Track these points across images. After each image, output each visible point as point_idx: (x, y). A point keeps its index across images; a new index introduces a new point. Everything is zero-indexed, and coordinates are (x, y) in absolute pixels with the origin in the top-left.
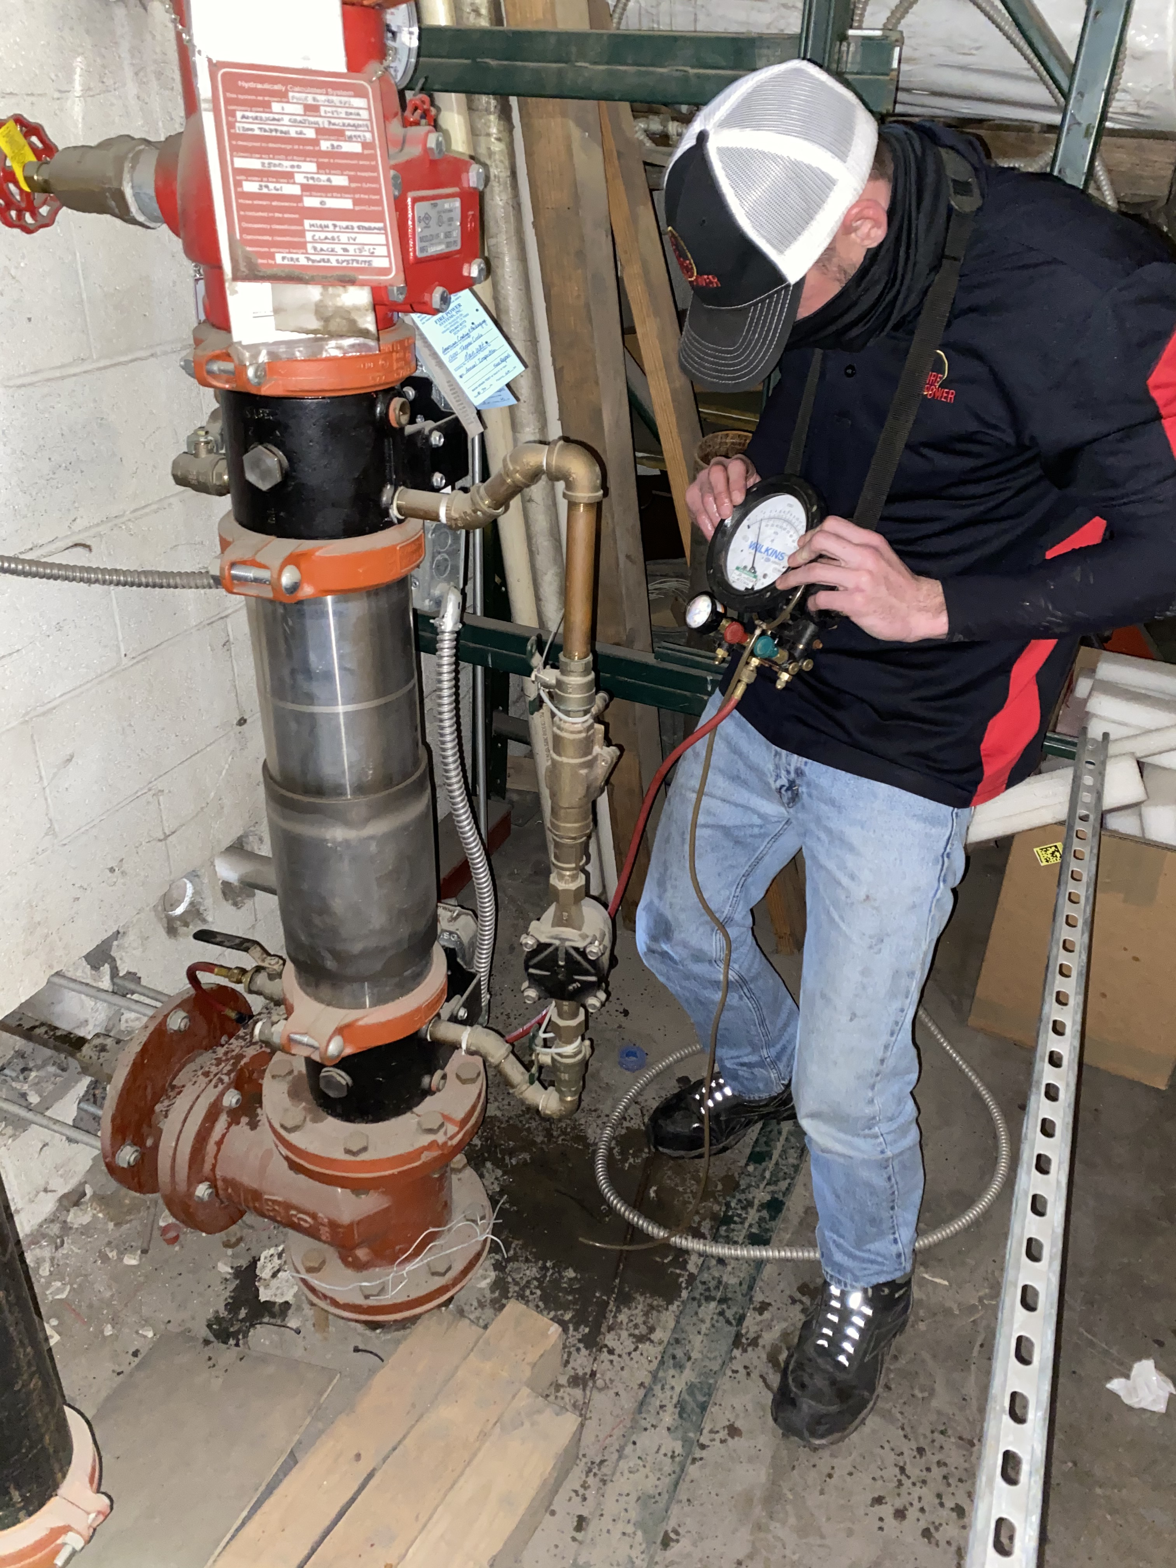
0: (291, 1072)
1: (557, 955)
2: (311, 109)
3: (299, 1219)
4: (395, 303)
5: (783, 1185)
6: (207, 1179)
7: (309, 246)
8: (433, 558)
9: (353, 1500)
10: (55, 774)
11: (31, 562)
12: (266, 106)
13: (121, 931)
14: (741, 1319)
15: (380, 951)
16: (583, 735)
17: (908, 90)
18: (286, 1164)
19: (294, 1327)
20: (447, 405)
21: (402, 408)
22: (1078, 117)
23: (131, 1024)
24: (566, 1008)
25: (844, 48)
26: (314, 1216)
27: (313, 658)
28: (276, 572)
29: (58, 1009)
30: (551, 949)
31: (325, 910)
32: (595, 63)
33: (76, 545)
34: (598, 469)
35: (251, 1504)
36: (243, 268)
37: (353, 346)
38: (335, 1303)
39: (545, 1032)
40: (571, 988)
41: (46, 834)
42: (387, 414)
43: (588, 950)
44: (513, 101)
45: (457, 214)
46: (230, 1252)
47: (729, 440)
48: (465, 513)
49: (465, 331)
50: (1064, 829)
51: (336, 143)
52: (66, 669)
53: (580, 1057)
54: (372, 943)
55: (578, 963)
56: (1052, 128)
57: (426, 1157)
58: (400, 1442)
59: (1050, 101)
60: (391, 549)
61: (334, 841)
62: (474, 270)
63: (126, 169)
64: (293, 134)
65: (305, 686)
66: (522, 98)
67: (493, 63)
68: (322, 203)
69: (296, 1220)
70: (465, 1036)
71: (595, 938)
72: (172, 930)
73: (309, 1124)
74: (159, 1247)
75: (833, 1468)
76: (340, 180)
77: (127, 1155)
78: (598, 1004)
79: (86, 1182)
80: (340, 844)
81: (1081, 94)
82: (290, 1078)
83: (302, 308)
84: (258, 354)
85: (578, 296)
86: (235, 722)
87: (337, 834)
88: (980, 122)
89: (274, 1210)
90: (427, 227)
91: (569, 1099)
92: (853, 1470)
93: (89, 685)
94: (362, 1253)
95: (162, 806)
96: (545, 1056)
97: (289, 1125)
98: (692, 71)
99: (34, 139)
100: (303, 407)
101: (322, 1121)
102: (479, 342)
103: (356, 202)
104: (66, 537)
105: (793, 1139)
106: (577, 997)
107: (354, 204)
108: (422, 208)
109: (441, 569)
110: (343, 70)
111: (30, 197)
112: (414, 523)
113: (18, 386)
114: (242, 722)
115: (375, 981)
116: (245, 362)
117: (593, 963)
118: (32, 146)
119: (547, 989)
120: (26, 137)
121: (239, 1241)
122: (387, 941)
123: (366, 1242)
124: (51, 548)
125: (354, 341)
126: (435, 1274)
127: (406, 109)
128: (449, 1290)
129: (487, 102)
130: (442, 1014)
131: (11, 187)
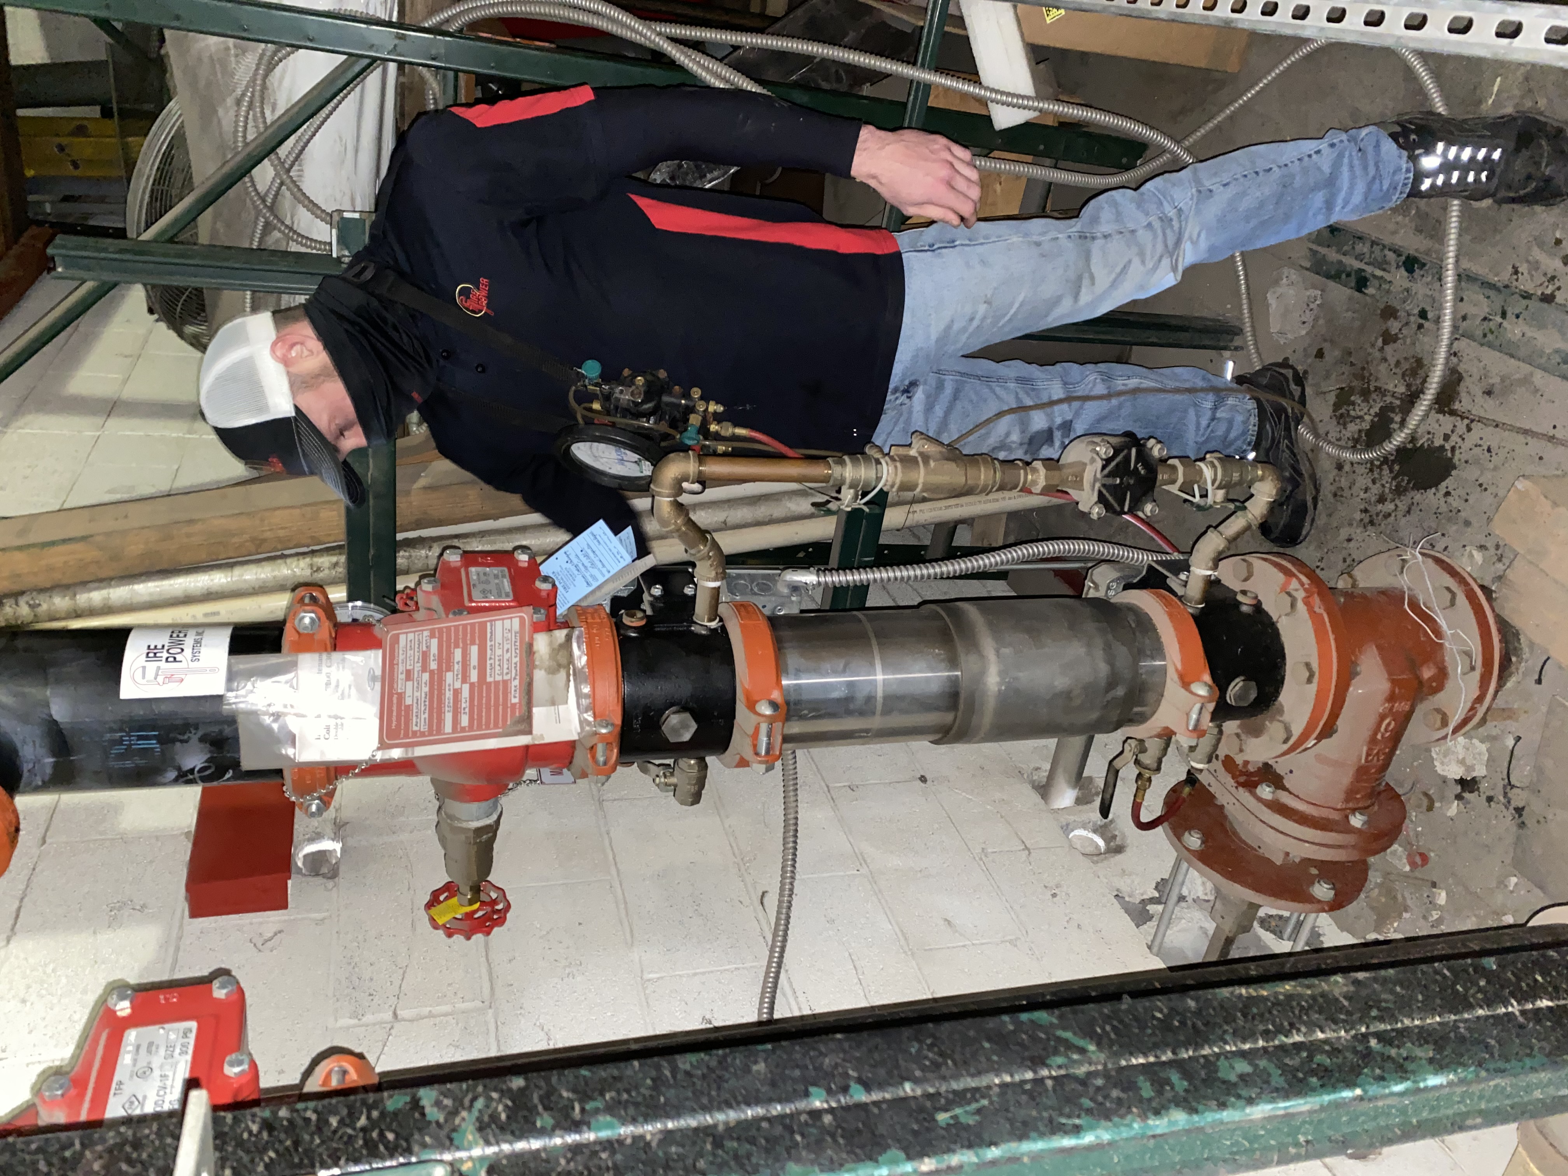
0: (1238, 735)
1: (1110, 486)
2: (409, 675)
3: (1386, 730)
4: (548, 617)
5: (1391, 256)
6: (1347, 817)
7: (506, 678)
8: (755, 594)
10: (960, 934)
11: (775, 935)
12: (408, 708)
13: (1115, 893)
14: (1527, 296)
15: (1108, 648)
16: (898, 464)
18: (1326, 741)
19: (1513, 742)
20: (631, 583)
21: (632, 616)
22: (391, 47)
24: (1166, 477)
26: (1382, 718)
27: (835, 695)
28: (762, 719)
29: (1190, 953)
30: (1104, 492)
31: (1067, 695)
32: (368, 467)
33: (762, 903)
34: (672, 455)
36: (522, 727)
37: (579, 647)
38: (1480, 699)
39: (1194, 496)
40: (1142, 472)
41: (1016, 946)
42: (635, 628)
43: (1104, 457)
44: (400, 536)
45: (479, 569)
46: (1437, 805)
48: (711, 566)
49: (573, 569)
51: (432, 658)
52: (868, 918)
53: (1216, 463)
54: (1099, 654)
55: (1117, 465)
56: (401, 65)
57: (1319, 609)
59: (379, 72)
60: (745, 629)
61: (1000, 684)
62: (523, 558)
63: (460, 825)
64: (427, 689)
65: (859, 701)
66: (398, 529)
67: (372, 553)
68: (474, 668)
69: (1388, 734)
70: (1200, 571)
71: (1094, 450)
72: (1116, 849)
73: (1286, 717)
74: (1432, 871)
76: (458, 654)
77: (1323, 891)
78: (1159, 446)
80: (1002, 679)
81: (371, 47)
82: (1243, 737)
83: (551, 684)
84: (586, 720)
86: (923, 785)
87: (993, 681)
89: (1378, 754)
90: (490, 592)
91: (1260, 473)
93: (883, 901)
94: (1427, 673)
95: (998, 850)
96: (1217, 496)
97: (1283, 735)
99: (442, 898)
100: (630, 695)
101: (1283, 706)
102: (582, 557)
103: (473, 643)
104: (755, 910)
105: (1345, 248)
106: (1152, 467)
107: (475, 644)
108: (476, 595)
109: (766, 588)
110: (380, 652)
111: (483, 903)
112: (722, 609)
113: (632, 936)
114: (923, 779)
115: (1139, 654)
116: (596, 733)
117: (1117, 451)
118: (446, 899)
119: (1145, 494)
120: (440, 902)
121: (1426, 795)
122: (1099, 642)
123: (1414, 667)
124: (764, 922)
125: (575, 646)
126: (1453, 603)
127: (407, 609)
128: (1472, 590)
129: (402, 559)
130: (1180, 594)
131: (476, 916)
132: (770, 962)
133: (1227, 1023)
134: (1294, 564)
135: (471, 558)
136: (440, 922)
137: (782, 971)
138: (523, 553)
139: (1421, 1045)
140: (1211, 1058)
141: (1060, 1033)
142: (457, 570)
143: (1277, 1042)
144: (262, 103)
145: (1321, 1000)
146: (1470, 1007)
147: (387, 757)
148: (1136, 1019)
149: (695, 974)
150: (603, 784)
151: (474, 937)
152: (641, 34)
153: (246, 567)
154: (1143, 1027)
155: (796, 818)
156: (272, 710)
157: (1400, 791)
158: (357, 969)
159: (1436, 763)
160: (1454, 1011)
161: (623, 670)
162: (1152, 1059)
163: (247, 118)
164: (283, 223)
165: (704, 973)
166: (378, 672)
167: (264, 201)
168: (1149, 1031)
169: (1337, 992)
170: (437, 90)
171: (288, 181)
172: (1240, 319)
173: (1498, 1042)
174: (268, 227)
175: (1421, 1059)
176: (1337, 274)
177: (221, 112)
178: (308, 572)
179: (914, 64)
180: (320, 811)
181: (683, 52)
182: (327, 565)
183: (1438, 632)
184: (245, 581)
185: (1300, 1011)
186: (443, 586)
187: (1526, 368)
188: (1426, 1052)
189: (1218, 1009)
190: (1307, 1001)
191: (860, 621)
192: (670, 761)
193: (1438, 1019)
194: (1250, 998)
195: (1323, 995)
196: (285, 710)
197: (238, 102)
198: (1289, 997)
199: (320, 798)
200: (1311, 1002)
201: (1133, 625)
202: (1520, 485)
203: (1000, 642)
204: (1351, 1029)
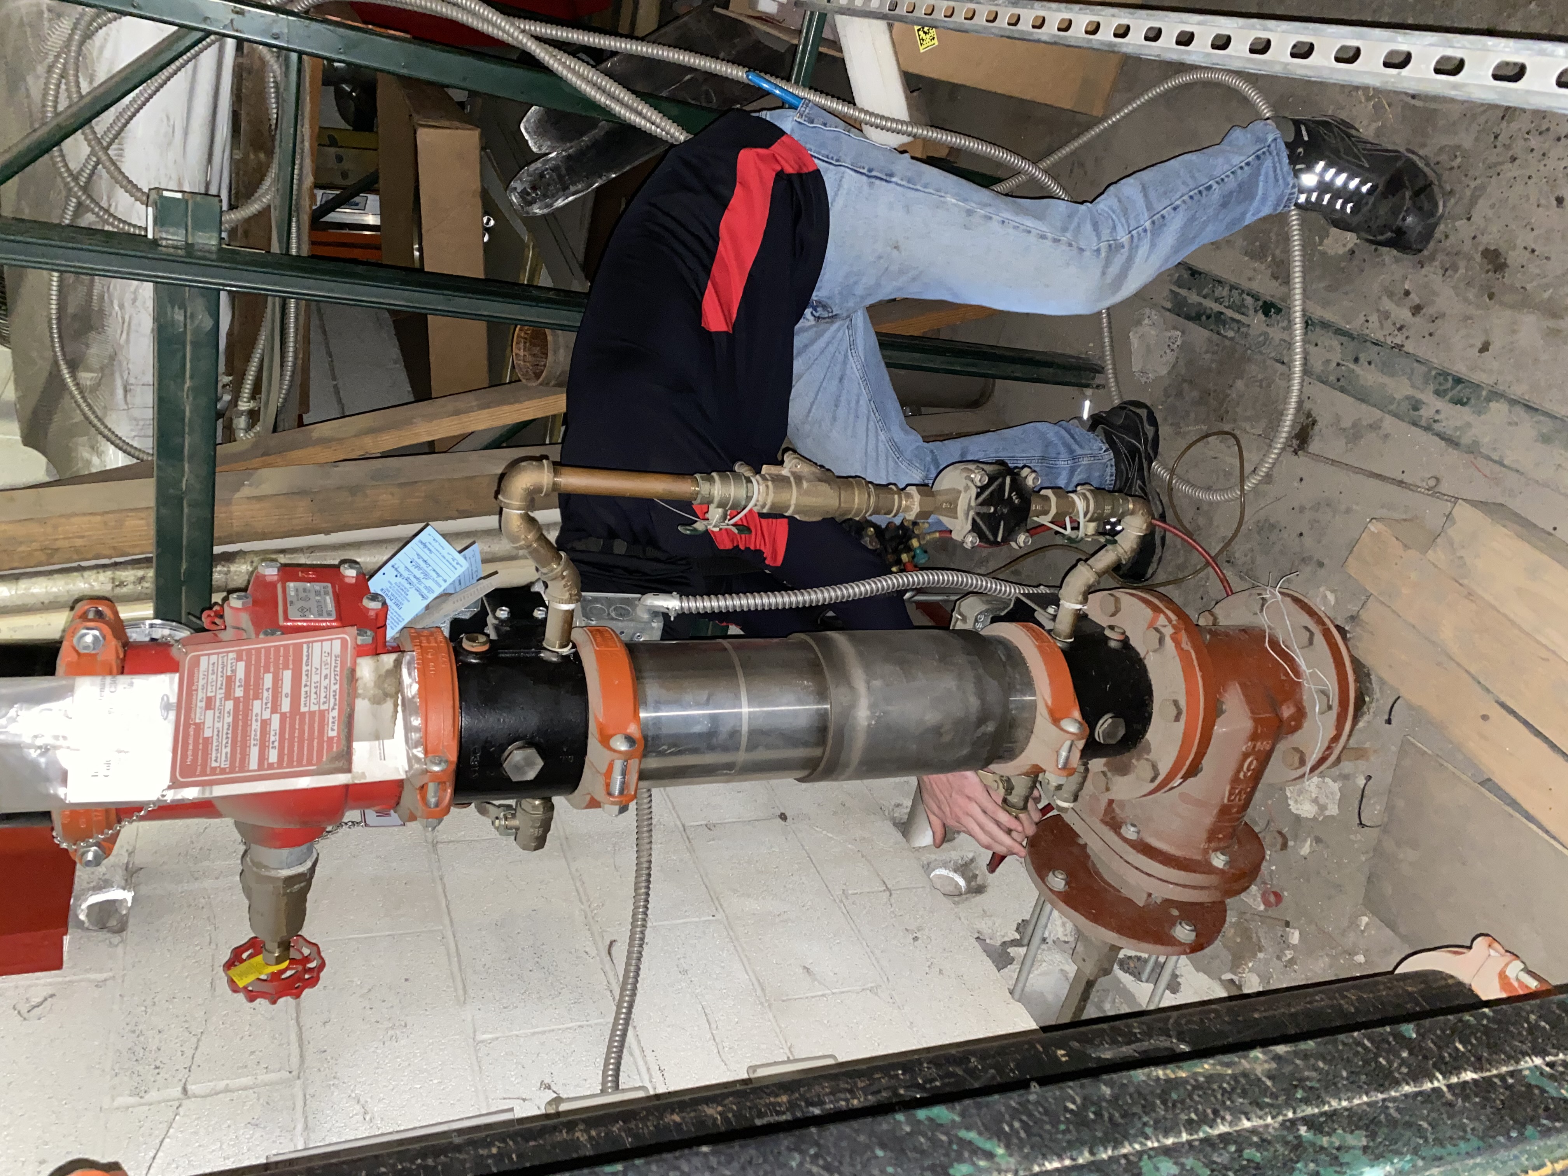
0: (1104, 773)
1: (984, 514)
2: (209, 703)
3: (1248, 770)
4: (375, 639)
6: (1209, 857)
7: (323, 707)
8: (613, 619)
9: (1526, 723)
10: (820, 983)
11: (623, 989)
12: (207, 741)
13: (976, 935)
14: (1377, 344)
15: (979, 681)
16: (770, 483)
17: (208, 185)
18: (1191, 781)
19: (1364, 781)
20: (475, 604)
21: (474, 640)
22: (228, 22)
23: (1068, 931)
24: (1039, 507)
25: (164, 243)
26: (1246, 756)
27: (697, 729)
28: (616, 755)
29: (1050, 998)
30: (978, 520)
31: (937, 730)
32: (183, 472)
33: (609, 953)
34: (523, 464)
35: (1524, 820)
36: (341, 764)
37: (410, 674)
38: (1336, 739)
39: (1065, 529)
40: (1016, 501)
41: (876, 994)
42: (476, 653)
43: (979, 484)
44: (217, 550)
45: (298, 584)
46: (1291, 843)
47: (522, 353)
48: (565, 586)
49: (404, 582)
50: (897, 24)
51: (238, 684)
52: (723, 967)
53: (1088, 494)
54: (970, 687)
55: (992, 493)
56: (239, 47)
57: (1187, 646)
58: (1473, 678)
59: (215, 48)
60: (600, 656)
61: (870, 718)
62: (350, 573)
63: (267, 873)
64: (230, 720)
65: (723, 736)
66: (215, 542)
67: (184, 566)
68: (286, 696)
69: (1249, 773)
70: (1070, 605)
71: (968, 478)
72: (980, 890)
73: (1152, 756)
74: (1285, 911)
75: (1525, 248)
76: (268, 680)
77: (1184, 933)
78: (1033, 475)
79: (1220, 980)
80: (873, 713)
81: (206, 19)
82: (1109, 774)
83: (375, 715)
84: (416, 757)
85: (392, 494)
86: (783, 823)
87: (863, 715)
88: (235, 117)
89: (1240, 793)
90: (310, 610)
91: (1131, 506)
92: (1528, 228)
93: (739, 949)
94: (1287, 712)
95: (858, 891)
96: (1088, 529)
97: (1150, 774)
98: (188, 384)
99: (245, 956)
100: (468, 729)
101: (1149, 744)
102: (412, 569)
103: (286, 667)
104: (602, 962)
105: (1205, 291)
106: (1026, 496)
107: (288, 669)
108: (293, 613)
109: (624, 613)
110: (177, 676)
111: (293, 961)
112: (576, 635)
113: (465, 993)
114: (783, 817)
115: (1009, 689)
116: (427, 771)
117: (992, 479)
118: (250, 957)
119: (1018, 524)
120: (242, 961)
121: (1280, 833)
122: (970, 674)
123: (1275, 706)
124: (611, 974)
125: (404, 671)
126: (1311, 642)
127: (214, 627)
128: (1329, 629)
129: (219, 574)
130: (1047, 628)
131: (283, 976)
132: (616, 1019)
133: (1147, 1114)
134: (1161, 601)
135: (289, 572)
136: (241, 984)
137: (630, 1028)
138: (351, 568)
139: (1352, 1132)
140: (1132, 1158)
141: (963, 1134)
142: (273, 585)
143: (1201, 1135)
144: (77, 70)
145: (1243, 1081)
146: (1397, 1083)
147: (179, 797)
148: (1046, 1112)
149: (534, 1034)
150: (434, 829)
151: (282, 1001)
152: (504, 31)
153: (34, 580)
154: (1055, 1124)
155: (650, 862)
156: (39, 742)
157: (1257, 830)
158: (142, 1038)
159: (1291, 802)
160: (1381, 1088)
161: (461, 701)
162: (1067, 1162)
163: (58, 86)
164: (97, 204)
165: (544, 1032)
166: (173, 699)
167: (76, 178)
168: (1062, 1127)
169: (1259, 1071)
170: (278, 72)
171: (104, 158)
172: (1102, 358)
173: (1430, 1124)
174: (80, 208)
175: (1353, 1148)
176: (1197, 316)
177: (30, 79)
178: (109, 587)
179: (788, 79)
180: (97, 861)
181: (547, 52)
182: (132, 579)
183: (1297, 673)
184: (33, 594)
185: (1223, 1095)
186: (255, 602)
187: (1378, 413)
188: (1358, 1140)
189: (1136, 1096)
190: (1228, 1083)
191: (725, 649)
192: (512, 802)
193: (1365, 1098)
194: (1168, 1081)
195: (1245, 1075)
196: (57, 743)
197: (50, 69)
198: (1210, 1078)
199: (98, 844)
200: (1232, 1083)
201: (1003, 658)
202: (1373, 527)
203: (870, 675)
204: (1278, 1114)
